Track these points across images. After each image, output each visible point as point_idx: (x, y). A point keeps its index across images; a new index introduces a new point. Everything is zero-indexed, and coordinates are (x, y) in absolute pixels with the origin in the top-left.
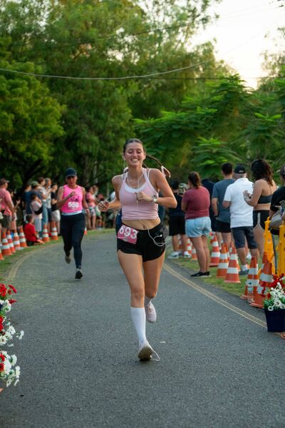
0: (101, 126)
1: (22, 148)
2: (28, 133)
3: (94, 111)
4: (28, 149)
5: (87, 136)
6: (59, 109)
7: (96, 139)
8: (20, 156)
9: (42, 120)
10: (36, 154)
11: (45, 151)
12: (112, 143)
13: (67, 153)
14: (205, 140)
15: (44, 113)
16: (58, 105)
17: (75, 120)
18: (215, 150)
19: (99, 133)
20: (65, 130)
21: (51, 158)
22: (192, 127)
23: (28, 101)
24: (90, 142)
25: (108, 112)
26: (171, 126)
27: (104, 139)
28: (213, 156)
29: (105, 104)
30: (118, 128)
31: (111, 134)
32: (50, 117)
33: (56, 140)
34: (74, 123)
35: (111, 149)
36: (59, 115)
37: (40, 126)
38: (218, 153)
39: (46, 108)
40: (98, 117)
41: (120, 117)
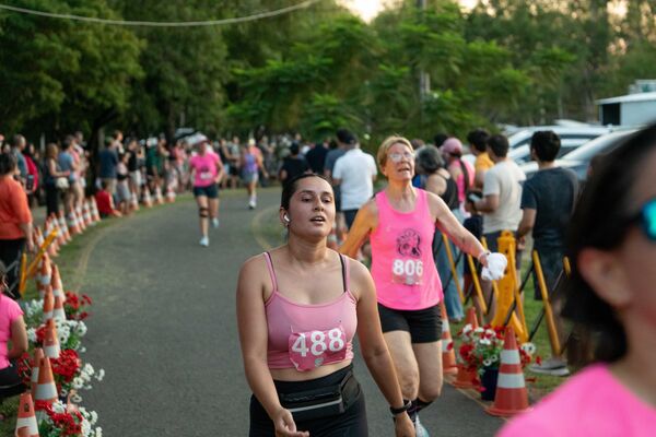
0: (189, 65)
1: (91, 93)
2: (98, 73)
3: (180, 46)
4: (98, 94)
5: (172, 78)
6: (138, 45)
7: (183, 81)
8: (90, 102)
9: (115, 58)
10: (109, 100)
11: (119, 96)
12: (203, 86)
13: (147, 97)
14: (319, 97)
15: (118, 51)
16: (136, 40)
17: (157, 57)
18: (331, 109)
19: (187, 74)
20: (144, 69)
21: (128, 106)
22: (303, 79)
23: (98, 36)
24: (176, 85)
25: (197, 48)
26: (277, 78)
27: (193, 82)
28: (328, 116)
29: (194, 38)
30: (211, 68)
31: (202, 76)
32: (126, 54)
33: (132, 81)
34: (156, 62)
35: (202, 93)
36: (137, 52)
37: (114, 65)
38: (335, 113)
39: (121, 44)
40: (185, 53)
41: (213, 54)
